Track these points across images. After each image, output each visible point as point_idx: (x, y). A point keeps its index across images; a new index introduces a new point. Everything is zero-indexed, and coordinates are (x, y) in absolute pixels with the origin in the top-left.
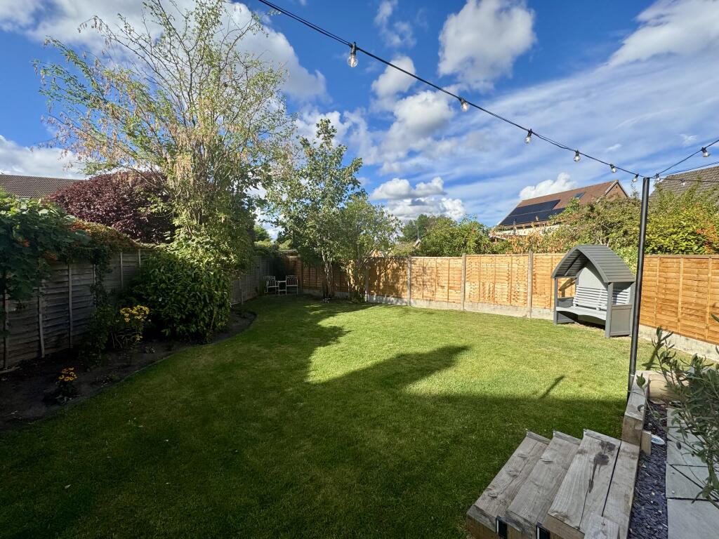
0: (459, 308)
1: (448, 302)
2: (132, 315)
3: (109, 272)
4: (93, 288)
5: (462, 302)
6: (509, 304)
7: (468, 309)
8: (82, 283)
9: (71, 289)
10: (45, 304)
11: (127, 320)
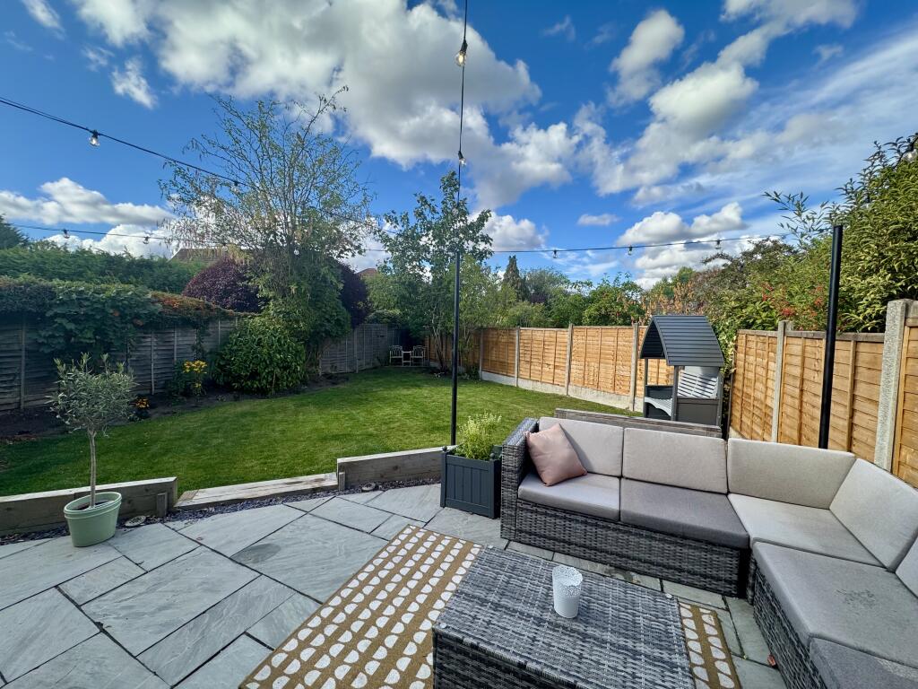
0: (561, 391)
1: (553, 384)
2: (192, 368)
3: (209, 335)
4: (194, 348)
5: (566, 385)
6: (612, 391)
7: (572, 395)
8: (186, 343)
9: (175, 348)
10: (156, 357)
11: (188, 371)
